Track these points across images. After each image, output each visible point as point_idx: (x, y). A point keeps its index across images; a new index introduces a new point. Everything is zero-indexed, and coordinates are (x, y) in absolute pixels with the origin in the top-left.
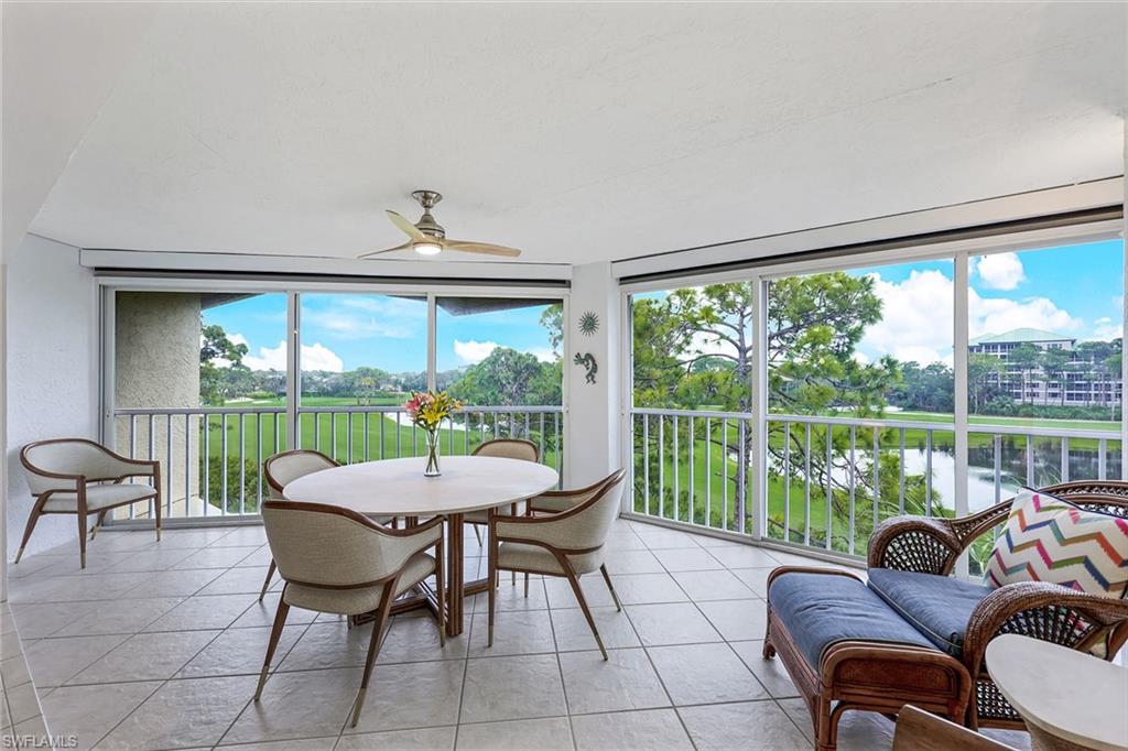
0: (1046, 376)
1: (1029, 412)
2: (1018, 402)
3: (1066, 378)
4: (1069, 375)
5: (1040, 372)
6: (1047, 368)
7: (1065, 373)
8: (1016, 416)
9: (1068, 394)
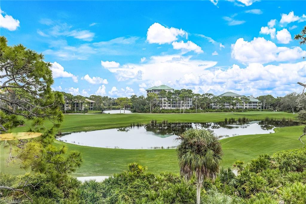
0: (167, 100)
1: (163, 111)
2: (161, 108)
3: (172, 101)
4: (172, 100)
5: (166, 99)
6: (168, 98)
7: (172, 99)
8: (160, 113)
9: (173, 106)
